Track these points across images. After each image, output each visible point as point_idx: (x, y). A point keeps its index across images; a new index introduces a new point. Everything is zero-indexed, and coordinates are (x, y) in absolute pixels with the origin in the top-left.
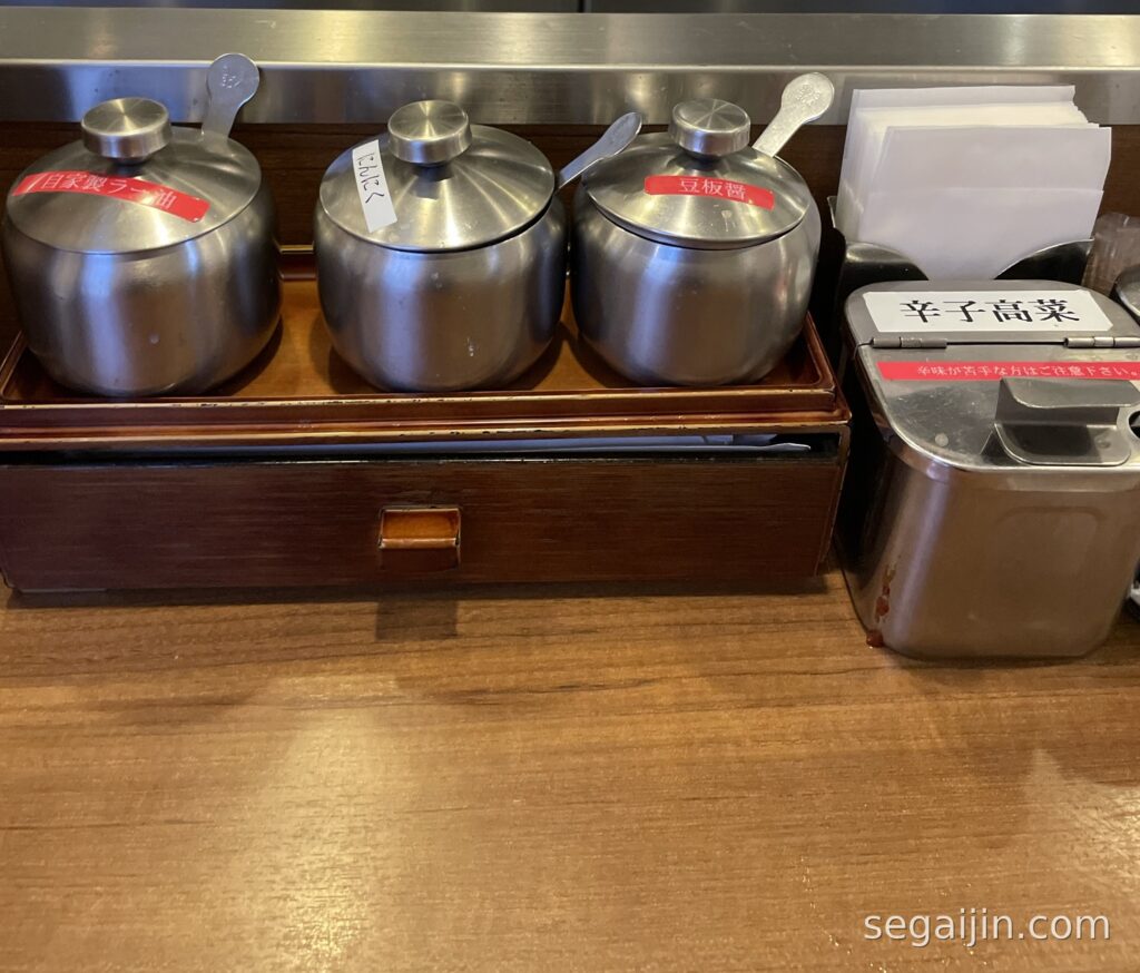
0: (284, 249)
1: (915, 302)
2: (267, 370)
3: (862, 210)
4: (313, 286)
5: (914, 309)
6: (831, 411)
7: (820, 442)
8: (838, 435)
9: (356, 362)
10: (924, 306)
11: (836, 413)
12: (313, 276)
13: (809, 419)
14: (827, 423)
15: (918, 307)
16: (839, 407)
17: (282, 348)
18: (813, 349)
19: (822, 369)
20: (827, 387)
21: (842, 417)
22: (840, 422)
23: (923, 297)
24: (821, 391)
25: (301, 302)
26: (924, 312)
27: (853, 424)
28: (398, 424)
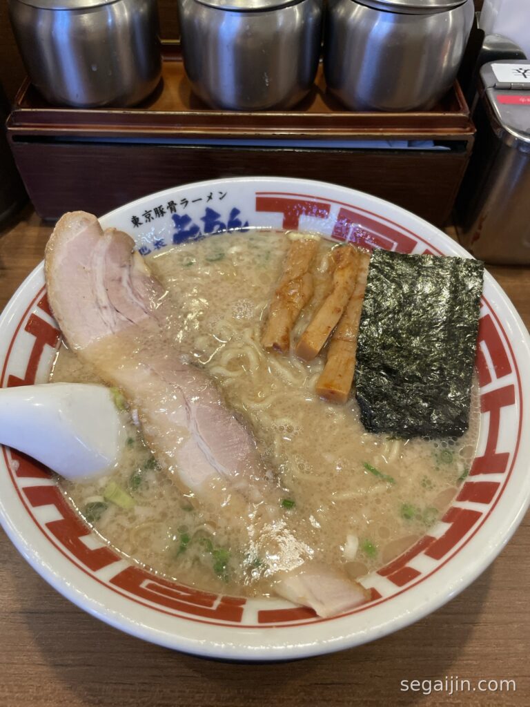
0: (163, 41)
1: (521, 69)
2: (158, 102)
3: (497, 12)
4: (181, 64)
5: (519, 72)
6: (465, 127)
7: (455, 144)
8: (467, 141)
9: (205, 97)
10: (526, 71)
11: (468, 129)
12: (180, 59)
13: (452, 132)
14: (462, 134)
15: (522, 71)
16: (469, 126)
17: (164, 93)
18: (459, 95)
19: (463, 105)
20: (465, 113)
21: (471, 131)
22: (469, 134)
23: (525, 67)
24: (461, 115)
25: (173, 72)
26: (526, 74)
27: (476, 135)
28: (227, 128)
